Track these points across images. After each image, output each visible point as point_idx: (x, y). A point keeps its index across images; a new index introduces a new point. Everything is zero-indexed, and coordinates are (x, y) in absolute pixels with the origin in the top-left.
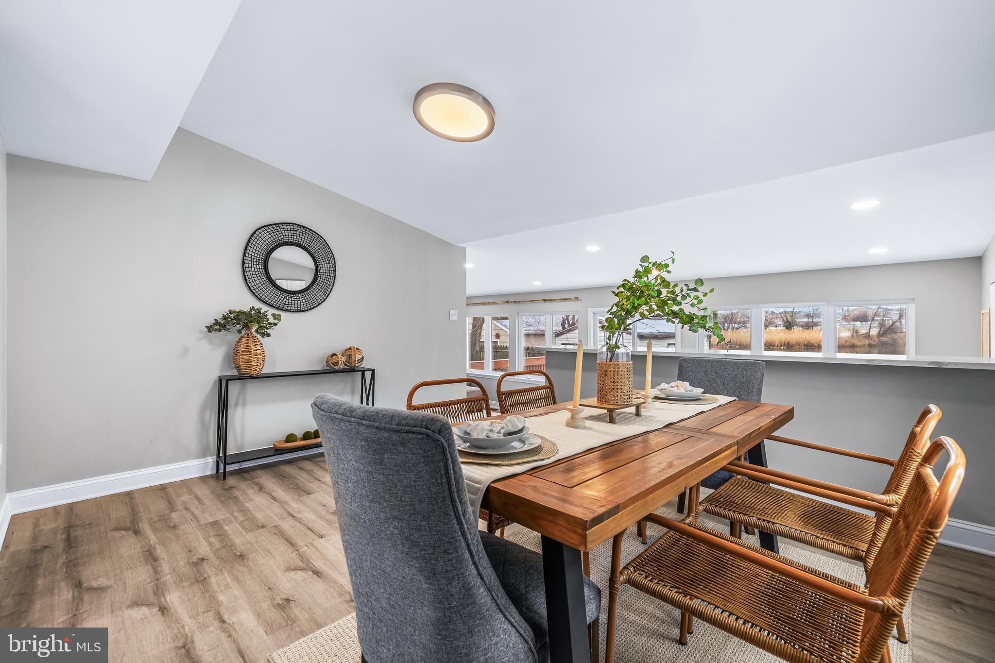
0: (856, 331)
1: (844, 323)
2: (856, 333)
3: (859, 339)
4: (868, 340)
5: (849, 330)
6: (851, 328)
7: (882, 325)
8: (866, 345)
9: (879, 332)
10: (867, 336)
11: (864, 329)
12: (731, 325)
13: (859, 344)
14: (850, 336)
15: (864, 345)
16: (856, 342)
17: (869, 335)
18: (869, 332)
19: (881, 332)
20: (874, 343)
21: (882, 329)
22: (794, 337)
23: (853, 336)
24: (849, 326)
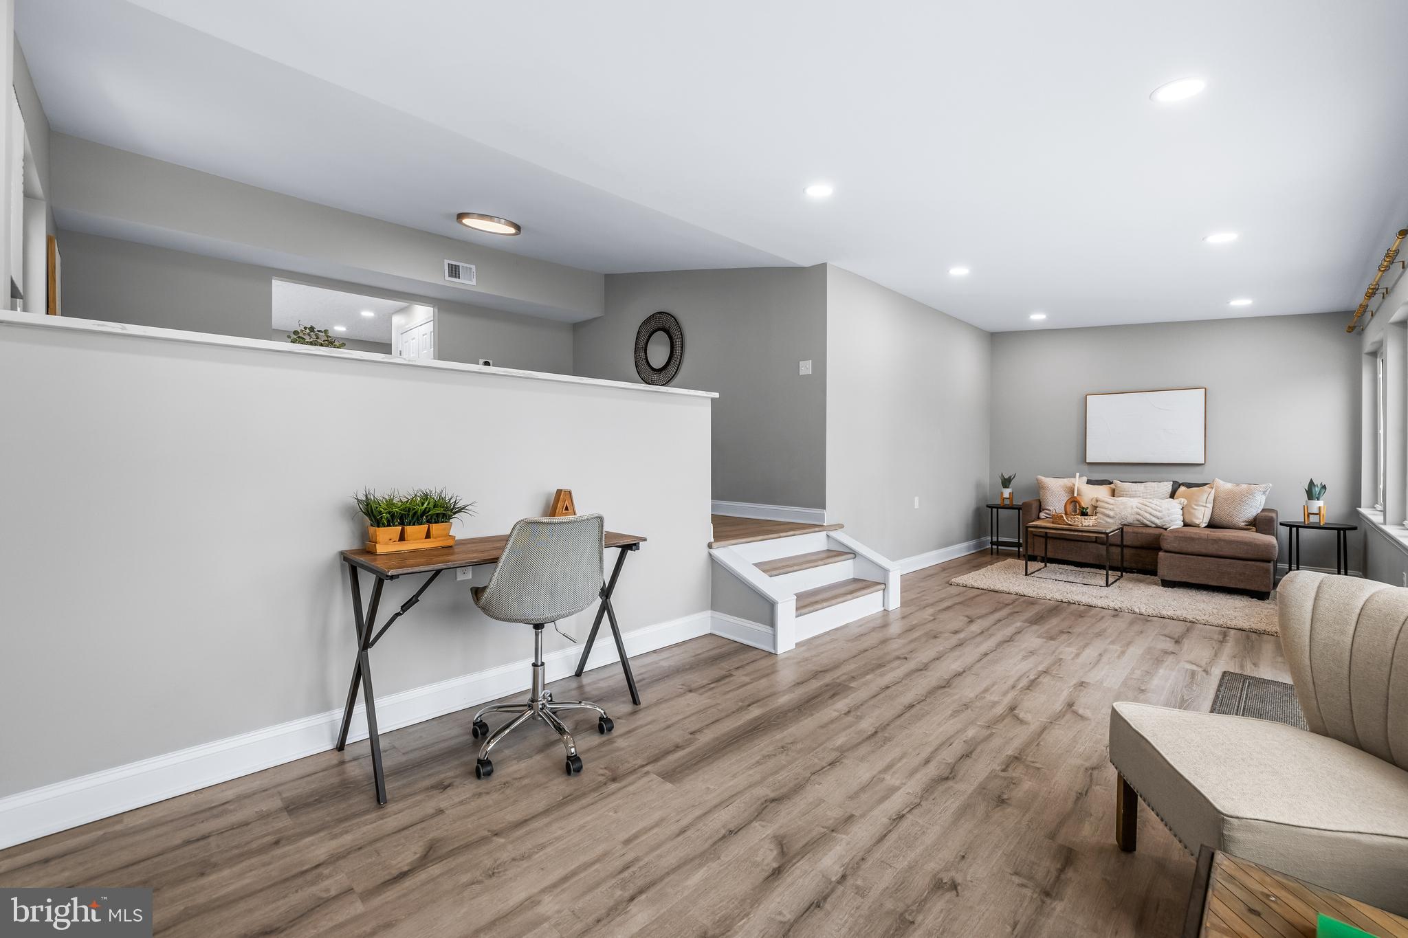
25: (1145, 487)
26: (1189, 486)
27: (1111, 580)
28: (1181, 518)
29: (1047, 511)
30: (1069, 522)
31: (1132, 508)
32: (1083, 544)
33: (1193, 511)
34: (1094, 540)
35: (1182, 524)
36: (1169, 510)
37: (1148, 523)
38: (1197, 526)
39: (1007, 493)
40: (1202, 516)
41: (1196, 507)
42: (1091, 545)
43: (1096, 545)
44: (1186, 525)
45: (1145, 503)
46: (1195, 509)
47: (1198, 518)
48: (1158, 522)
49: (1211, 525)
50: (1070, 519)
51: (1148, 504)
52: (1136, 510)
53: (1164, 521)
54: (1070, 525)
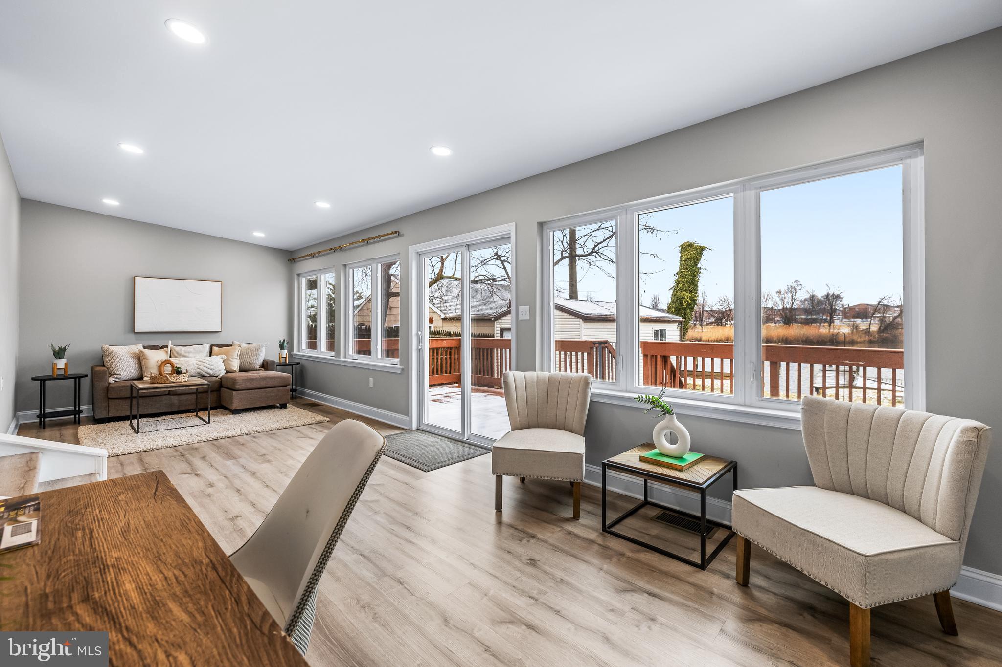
0: (856, 327)
1: (844, 320)
2: (856, 329)
3: (859, 334)
4: (868, 336)
5: (849, 326)
6: (851, 324)
7: (882, 320)
8: (866, 342)
9: (880, 328)
10: (867, 332)
11: (864, 326)
12: (728, 322)
13: (859, 340)
14: (850, 332)
15: (864, 341)
16: (856, 338)
17: (869, 331)
18: (869, 328)
19: (882, 328)
20: (874, 339)
21: (883, 325)
22: (793, 333)
23: (852, 333)
24: (848, 322)
25: (194, 349)
26: (220, 346)
27: (206, 419)
28: (224, 368)
29: (117, 376)
30: (173, 381)
31: (194, 365)
32: (158, 397)
33: (230, 362)
34: (167, 393)
35: (225, 372)
36: (217, 363)
37: (205, 374)
38: (235, 372)
39: (61, 364)
40: (235, 365)
41: (232, 360)
42: (164, 397)
43: (168, 396)
44: (227, 372)
45: (201, 360)
46: (231, 361)
47: (234, 367)
48: (211, 372)
49: (241, 371)
50: (172, 378)
51: (203, 361)
52: (197, 366)
53: (215, 371)
54: (174, 383)
